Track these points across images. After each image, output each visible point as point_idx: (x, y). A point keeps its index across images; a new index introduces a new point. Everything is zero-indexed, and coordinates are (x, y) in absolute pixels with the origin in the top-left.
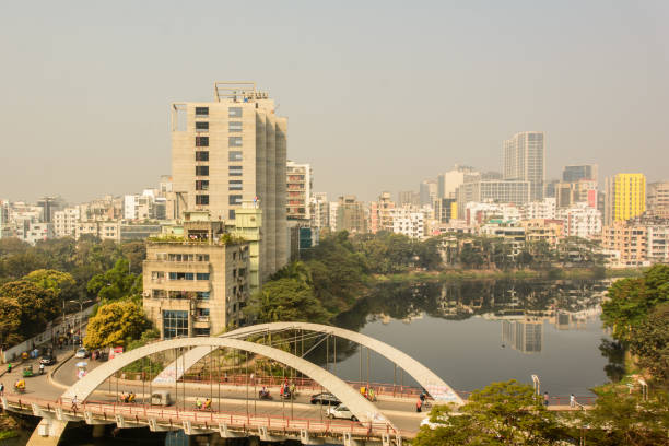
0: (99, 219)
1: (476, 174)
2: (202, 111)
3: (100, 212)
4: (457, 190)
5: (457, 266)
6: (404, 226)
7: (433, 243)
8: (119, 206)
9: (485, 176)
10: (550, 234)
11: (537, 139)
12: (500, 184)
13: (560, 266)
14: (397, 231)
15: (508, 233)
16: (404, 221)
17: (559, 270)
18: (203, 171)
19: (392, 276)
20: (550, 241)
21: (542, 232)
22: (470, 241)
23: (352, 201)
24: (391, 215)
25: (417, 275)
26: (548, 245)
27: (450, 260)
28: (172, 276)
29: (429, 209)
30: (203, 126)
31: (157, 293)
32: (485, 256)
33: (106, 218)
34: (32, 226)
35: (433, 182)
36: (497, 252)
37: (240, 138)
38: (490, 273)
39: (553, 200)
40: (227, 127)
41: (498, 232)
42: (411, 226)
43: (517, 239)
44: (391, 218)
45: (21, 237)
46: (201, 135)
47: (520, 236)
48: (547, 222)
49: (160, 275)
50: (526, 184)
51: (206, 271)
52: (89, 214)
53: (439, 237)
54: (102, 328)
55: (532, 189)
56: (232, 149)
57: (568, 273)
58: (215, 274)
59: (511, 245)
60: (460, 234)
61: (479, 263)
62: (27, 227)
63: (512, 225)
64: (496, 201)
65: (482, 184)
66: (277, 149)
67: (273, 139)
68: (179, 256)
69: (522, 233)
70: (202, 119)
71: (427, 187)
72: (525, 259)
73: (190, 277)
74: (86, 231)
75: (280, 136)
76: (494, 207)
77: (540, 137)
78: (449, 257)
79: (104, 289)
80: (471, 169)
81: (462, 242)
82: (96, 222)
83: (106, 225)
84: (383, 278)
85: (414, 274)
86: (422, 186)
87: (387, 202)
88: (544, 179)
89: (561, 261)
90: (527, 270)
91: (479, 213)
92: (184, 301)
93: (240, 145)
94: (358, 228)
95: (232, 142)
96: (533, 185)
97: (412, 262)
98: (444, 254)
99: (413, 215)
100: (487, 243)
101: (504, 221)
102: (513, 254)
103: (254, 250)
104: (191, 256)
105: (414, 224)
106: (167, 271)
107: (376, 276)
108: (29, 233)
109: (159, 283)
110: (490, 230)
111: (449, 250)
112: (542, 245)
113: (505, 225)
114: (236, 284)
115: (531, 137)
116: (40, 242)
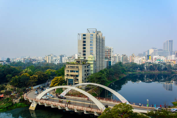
0: (70, 59)
1: (157, 50)
2: (84, 35)
3: (70, 58)
4: (152, 53)
5: (148, 70)
6: (137, 61)
7: (143, 65)
8: (74, 57)
9: (159, 50)
10: (172, 63)
11: (171, 41)
12: (162, 52)
13: (174, 71)
14: (135, 62)
15: (161, 63)
16: (137, 60)
17: (174, 72)
18: (84, 48)
19: (133, 72)
20: (172, 65)
21: (170, 63)
22: (151, 65)
23: (125, 55)
24: (134, 58)
25: (139, 72)
26: (171, 66)
27: (147, 69)
28: (71, 71)
29: (144, 57)
30: (85, 38)
31: (68, 75)
32: (156, 68)
33: (71, 59)
34: (56, 60)
35: (147, 51)
36: (159, 67)
37: (93, 41)
38: (156, 72)
39: (174, 55)
40: (90, 39)
41: (159, 63)
42: (138, 61)
43: (163, 64)
44: (134, 59)
45: (54, 63)
46: (84, 40)
47: (164, 64)
48: (171, 60)
49: (68, 71)
50: (168, 52)
51: (77, 70)
52: (68, 58)
53: (145, 63)
54: (54, 82)
55: (170, 53)
56: (91, 43)
57: (176, 72)
58: (80, 71)
59: (162, 66)
60: (150, 63)
61: (154, 70)
62: (55, 61)
63: (162, 61)
64: (160, 56)
65: (158, 52)
66: (102, 43)
67: (101, 41)
68: (72, 67)
69: (165, 63)
70: (84, 37)
71: (145, 53)
72: (165, 69)
73: (74, 71)
74: (68, 61)
75: (103, 40)
76: (159, 57)
77: (172, 41)
78: (147, 68)
79: (58, 74)
80: (156, 49)
81: (150, 65)
82: (70, 60)
83: (71, 60)
84: (130, 73)
85: (138, 72)
86: (144, 52)
87: (134, 56)
88: (173, 51)
89: (174, 70)
90: (166, 72)
91: (155, 58)
92: (72, 77)
93: (93, 43)
94: (126, 62)
95: (91, 42)
96: (170, 52)
97: (138, 69)
98: (145, 68)
99: (139, 59)
100: (156, 65)
101: (160, 60)
102: (163, 68)
103: (92, 66)
104: (75, 67)
105: (139, 61)
106: (70, 70)
107: (129, 72)
108: (56, 62)
109: (68, 73)
110: (157, 62)
111: (147, 67)
112: (170, 66)
113: (161, 61)
114: (86, 73)
115: (170, 41)
116: (58, 64)
